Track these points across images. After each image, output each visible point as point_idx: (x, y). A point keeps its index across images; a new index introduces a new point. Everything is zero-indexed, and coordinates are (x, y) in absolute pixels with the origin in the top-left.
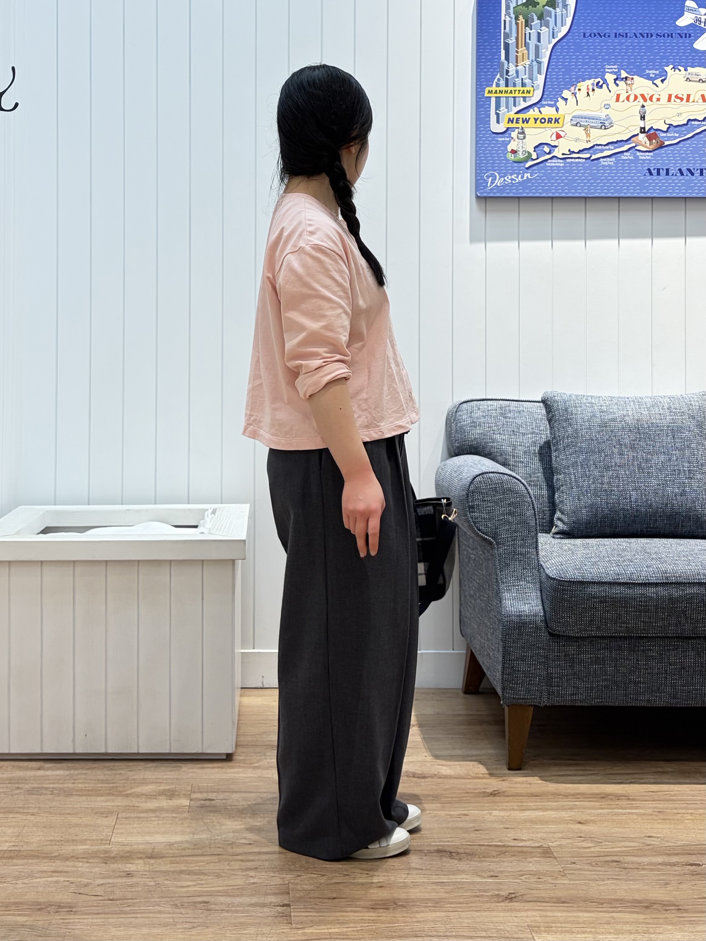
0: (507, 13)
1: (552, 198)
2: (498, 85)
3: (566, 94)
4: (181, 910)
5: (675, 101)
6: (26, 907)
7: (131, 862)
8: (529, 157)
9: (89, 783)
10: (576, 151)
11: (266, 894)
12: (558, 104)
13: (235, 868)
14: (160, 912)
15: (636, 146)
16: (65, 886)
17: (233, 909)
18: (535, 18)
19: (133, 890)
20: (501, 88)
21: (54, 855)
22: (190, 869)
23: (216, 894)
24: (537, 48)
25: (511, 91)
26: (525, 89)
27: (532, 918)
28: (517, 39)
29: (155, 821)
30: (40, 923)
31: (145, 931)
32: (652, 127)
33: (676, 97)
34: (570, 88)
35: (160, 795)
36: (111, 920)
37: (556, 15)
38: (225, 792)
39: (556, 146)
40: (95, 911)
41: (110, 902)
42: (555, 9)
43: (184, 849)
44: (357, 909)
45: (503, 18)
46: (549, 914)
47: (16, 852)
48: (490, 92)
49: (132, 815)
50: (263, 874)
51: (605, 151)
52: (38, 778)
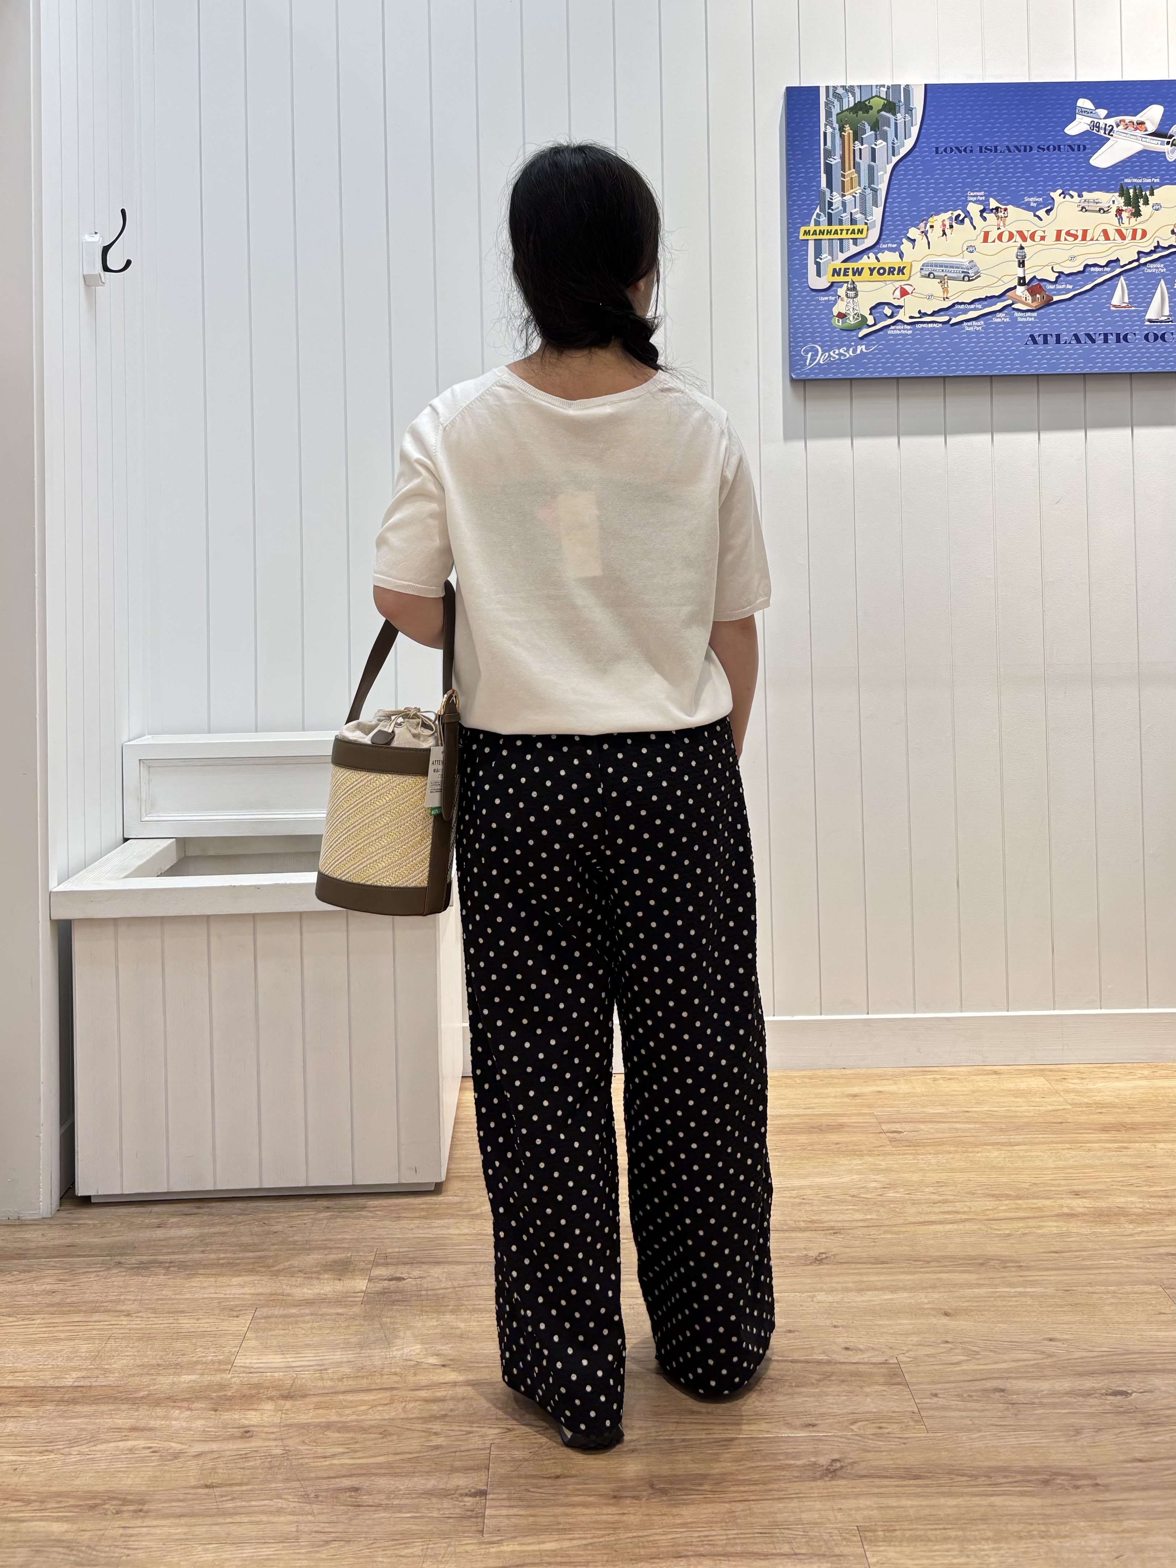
0: (829, 123)
1: (898, 379)
2: (817, 223)
3: (913, 233)
4: (314, 1506)
5: (1066, 240)
6: (72, 1502)
7: (255, 1406)
8: (863, 322)
9: (226, 1252)
10: (929, 313)
11: (453, 1470)
12: (902, 247)
13: (414, 1416)
14: (280, 1511)
15: (1013, 304)
16: (143, 1460)
17: (396, 1502)
18: (868, 128)
19: (247, 1464)
20: (822, 228)
21: (141, 1394)
22: (343, 1419)
23: (374, 1471)
24: (871, 169)
25: (836, 230)
26: (856, 228)
27: (865, 1513)
28: (843, 157)
29: (308, 1322)
30: (87, 1535)
31: (248, 1551)
32: (1035, 277)
33: (1068, 233)
34: (918, 225)
35: (326, 1271)
36: (198, 1530)
37: (896, 124)
38: (423, 1263)
39: (901, 307)
40: (178, 1510)
41: (206, 1491)
42: (894, 114)
43: (341, 1379)
44: (590, 1499)
45: (822, 130)
46: (893, 1502)
47: (84, 1390)
48: (807, 233)
49: (277, 1312)
50: (454, 1428)
51: (971, 312)
52: (153, 1243)
